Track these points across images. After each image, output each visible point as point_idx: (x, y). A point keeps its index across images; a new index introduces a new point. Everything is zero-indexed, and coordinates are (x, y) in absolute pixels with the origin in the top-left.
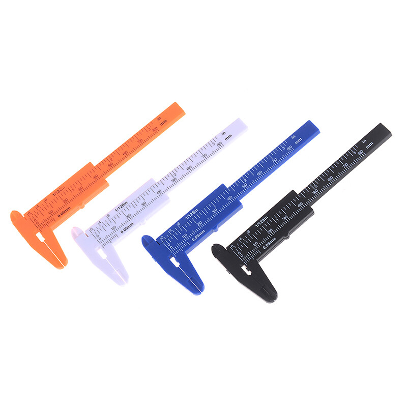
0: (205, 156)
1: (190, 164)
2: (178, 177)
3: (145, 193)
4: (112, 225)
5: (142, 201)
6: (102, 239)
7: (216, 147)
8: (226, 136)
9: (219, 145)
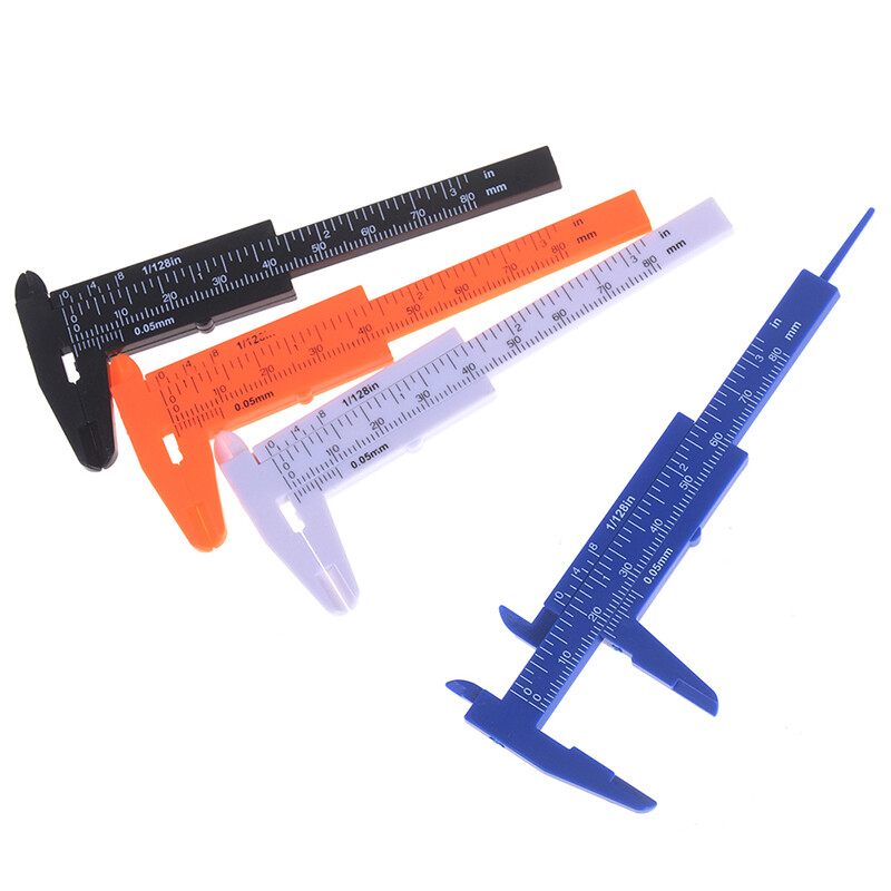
0: (605, 287)
1: (562, 303)
2: (525, 336)
3: (430, 368)
4: (331, 441)
5: (419, 388)
6: (298, 476)
7: (639, 268)
8: (671, 241)
9: (647, 263)
